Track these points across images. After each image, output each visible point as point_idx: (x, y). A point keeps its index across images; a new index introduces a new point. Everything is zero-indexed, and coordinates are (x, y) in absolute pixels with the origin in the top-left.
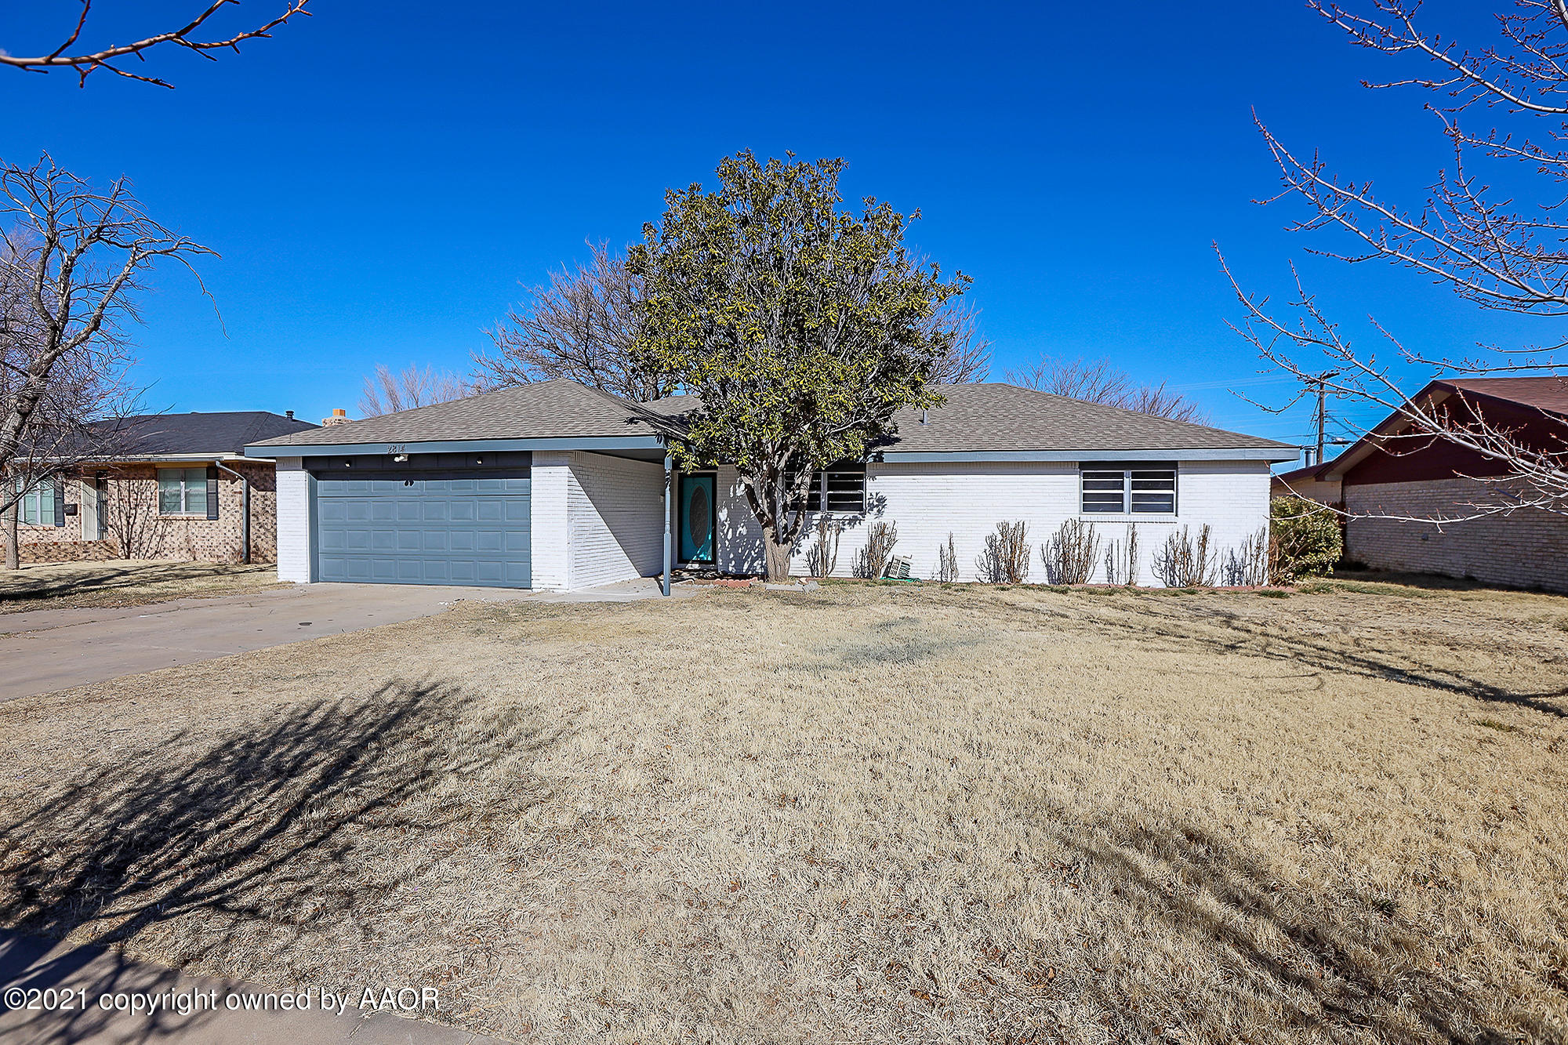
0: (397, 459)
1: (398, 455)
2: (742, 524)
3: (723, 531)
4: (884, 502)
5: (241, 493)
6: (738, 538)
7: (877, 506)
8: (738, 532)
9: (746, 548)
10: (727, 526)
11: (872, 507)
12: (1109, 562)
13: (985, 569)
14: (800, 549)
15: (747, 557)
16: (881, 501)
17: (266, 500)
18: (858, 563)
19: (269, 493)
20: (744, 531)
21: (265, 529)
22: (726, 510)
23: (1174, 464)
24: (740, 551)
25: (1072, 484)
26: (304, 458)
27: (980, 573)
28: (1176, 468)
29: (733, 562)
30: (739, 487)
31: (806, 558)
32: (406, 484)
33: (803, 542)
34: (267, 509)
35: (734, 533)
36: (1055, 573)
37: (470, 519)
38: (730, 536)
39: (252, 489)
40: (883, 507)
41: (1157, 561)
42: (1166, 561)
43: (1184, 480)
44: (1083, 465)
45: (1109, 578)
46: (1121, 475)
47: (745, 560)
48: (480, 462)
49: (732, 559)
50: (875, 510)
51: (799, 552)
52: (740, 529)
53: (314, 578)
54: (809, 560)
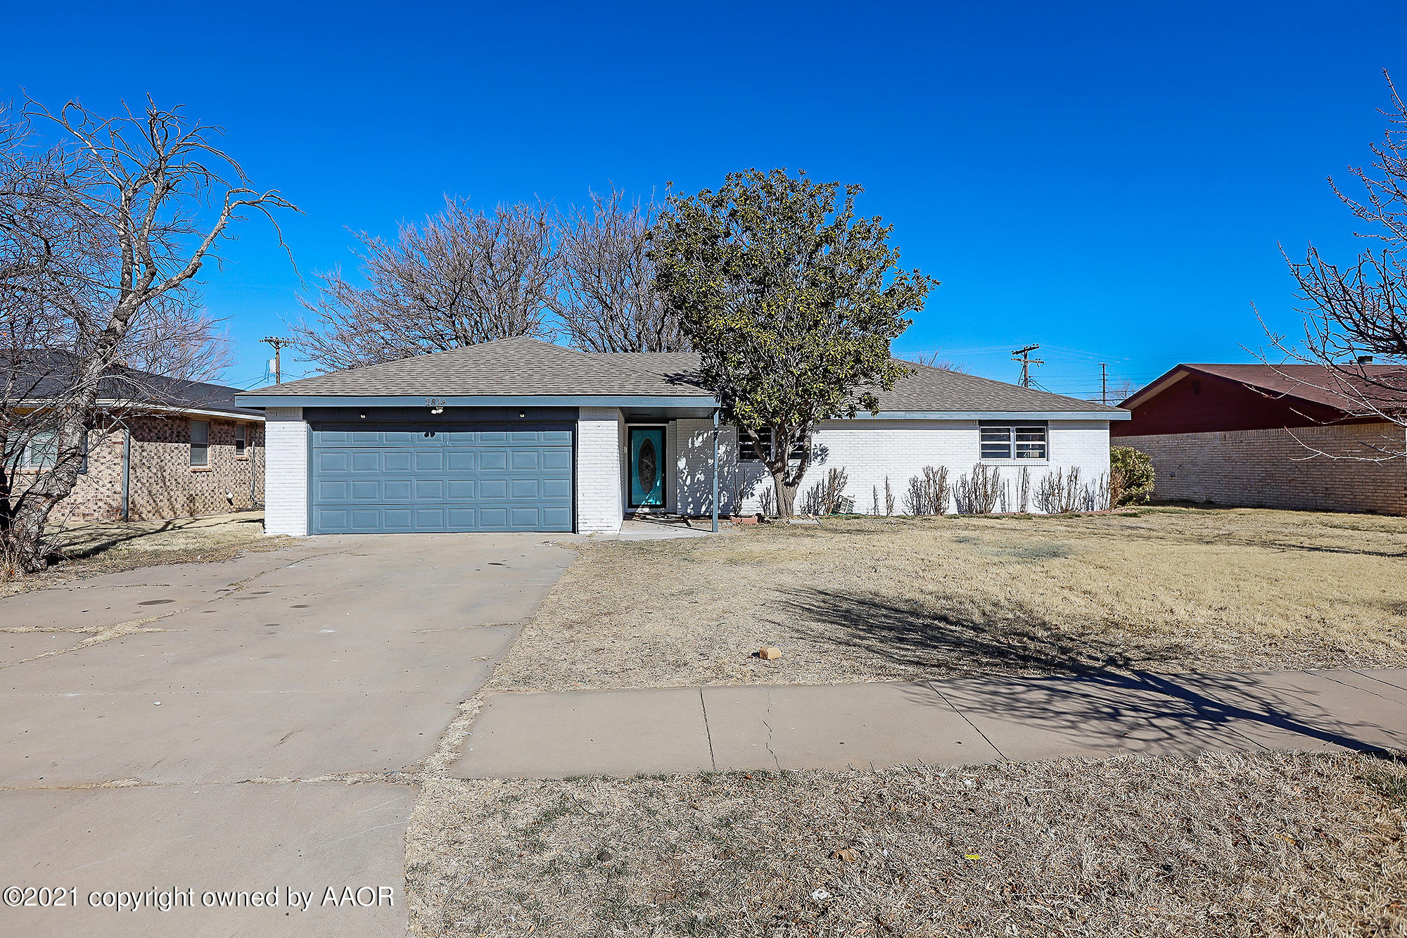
0: (434, 412)
1: (435, 408)
2: (700, 472)
3: (682, 478)
4: (826, 451)
5: (122, 443)
6: (696, 484)
7: (821, 455)
8: (696, 479)
9: (704, 492)
10: (686, 473)
11: (816, 456)
12: (1002, 496)
13: (909, 505)
14: (753, 492)
15: (705, 500)
16: (824, 451)
17: (143, 451)
18: (805, 503)
19: (146, 444)
20: (702, 478)
21: (142, 483)
22: (684, 459)
23: (1045, 422)
24: (698, 495)
25: (973, 437)
26: (304, 409)
27: (906, 507)
28: (1047, 425)
29: (692, 506)
30: (697, 439)
31: (759, 499)
32: (426, 435)
33: (756, 486)
34: (144, 461)
35: (692, 479)
36: (963, 506)
37: (504, 469)
38: (688, 482)
39: (132, 439)
40: (826, 456)
41: (1036, 494)
42: (1042, 495)
43: (1054, 435)
44: (981, 422)
45: (1002, 508)
46: (1009, 430)
47: (703, 503)
48: (523, 416)
49: (691, 503)
50: (819, 458)
51: (752, 495)
52: (698, 476)
53: (310, 532)
54: (762, 502)
